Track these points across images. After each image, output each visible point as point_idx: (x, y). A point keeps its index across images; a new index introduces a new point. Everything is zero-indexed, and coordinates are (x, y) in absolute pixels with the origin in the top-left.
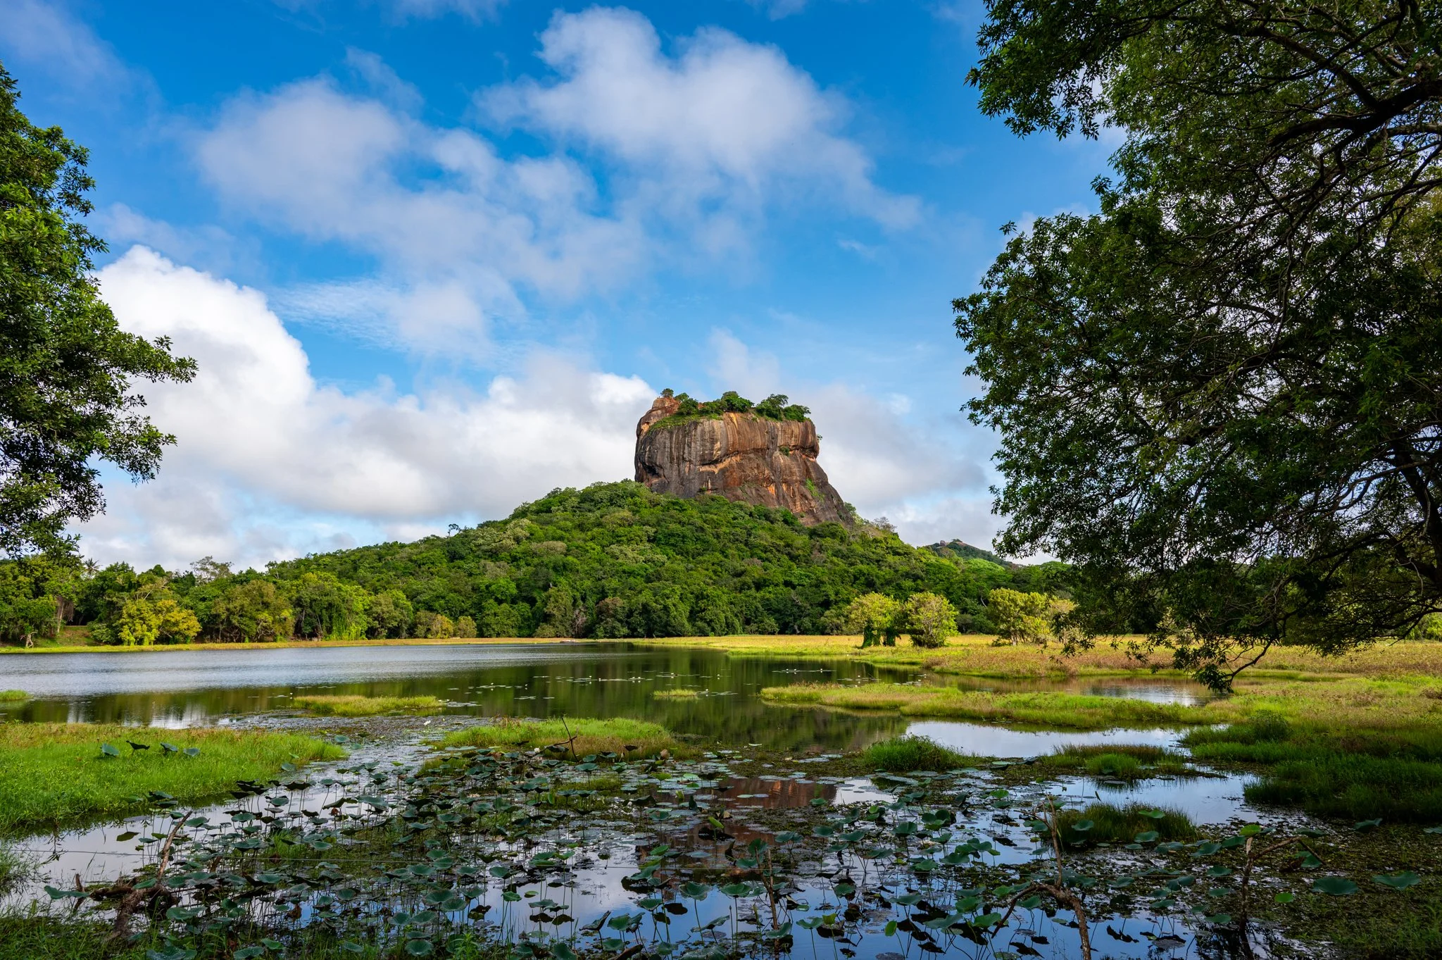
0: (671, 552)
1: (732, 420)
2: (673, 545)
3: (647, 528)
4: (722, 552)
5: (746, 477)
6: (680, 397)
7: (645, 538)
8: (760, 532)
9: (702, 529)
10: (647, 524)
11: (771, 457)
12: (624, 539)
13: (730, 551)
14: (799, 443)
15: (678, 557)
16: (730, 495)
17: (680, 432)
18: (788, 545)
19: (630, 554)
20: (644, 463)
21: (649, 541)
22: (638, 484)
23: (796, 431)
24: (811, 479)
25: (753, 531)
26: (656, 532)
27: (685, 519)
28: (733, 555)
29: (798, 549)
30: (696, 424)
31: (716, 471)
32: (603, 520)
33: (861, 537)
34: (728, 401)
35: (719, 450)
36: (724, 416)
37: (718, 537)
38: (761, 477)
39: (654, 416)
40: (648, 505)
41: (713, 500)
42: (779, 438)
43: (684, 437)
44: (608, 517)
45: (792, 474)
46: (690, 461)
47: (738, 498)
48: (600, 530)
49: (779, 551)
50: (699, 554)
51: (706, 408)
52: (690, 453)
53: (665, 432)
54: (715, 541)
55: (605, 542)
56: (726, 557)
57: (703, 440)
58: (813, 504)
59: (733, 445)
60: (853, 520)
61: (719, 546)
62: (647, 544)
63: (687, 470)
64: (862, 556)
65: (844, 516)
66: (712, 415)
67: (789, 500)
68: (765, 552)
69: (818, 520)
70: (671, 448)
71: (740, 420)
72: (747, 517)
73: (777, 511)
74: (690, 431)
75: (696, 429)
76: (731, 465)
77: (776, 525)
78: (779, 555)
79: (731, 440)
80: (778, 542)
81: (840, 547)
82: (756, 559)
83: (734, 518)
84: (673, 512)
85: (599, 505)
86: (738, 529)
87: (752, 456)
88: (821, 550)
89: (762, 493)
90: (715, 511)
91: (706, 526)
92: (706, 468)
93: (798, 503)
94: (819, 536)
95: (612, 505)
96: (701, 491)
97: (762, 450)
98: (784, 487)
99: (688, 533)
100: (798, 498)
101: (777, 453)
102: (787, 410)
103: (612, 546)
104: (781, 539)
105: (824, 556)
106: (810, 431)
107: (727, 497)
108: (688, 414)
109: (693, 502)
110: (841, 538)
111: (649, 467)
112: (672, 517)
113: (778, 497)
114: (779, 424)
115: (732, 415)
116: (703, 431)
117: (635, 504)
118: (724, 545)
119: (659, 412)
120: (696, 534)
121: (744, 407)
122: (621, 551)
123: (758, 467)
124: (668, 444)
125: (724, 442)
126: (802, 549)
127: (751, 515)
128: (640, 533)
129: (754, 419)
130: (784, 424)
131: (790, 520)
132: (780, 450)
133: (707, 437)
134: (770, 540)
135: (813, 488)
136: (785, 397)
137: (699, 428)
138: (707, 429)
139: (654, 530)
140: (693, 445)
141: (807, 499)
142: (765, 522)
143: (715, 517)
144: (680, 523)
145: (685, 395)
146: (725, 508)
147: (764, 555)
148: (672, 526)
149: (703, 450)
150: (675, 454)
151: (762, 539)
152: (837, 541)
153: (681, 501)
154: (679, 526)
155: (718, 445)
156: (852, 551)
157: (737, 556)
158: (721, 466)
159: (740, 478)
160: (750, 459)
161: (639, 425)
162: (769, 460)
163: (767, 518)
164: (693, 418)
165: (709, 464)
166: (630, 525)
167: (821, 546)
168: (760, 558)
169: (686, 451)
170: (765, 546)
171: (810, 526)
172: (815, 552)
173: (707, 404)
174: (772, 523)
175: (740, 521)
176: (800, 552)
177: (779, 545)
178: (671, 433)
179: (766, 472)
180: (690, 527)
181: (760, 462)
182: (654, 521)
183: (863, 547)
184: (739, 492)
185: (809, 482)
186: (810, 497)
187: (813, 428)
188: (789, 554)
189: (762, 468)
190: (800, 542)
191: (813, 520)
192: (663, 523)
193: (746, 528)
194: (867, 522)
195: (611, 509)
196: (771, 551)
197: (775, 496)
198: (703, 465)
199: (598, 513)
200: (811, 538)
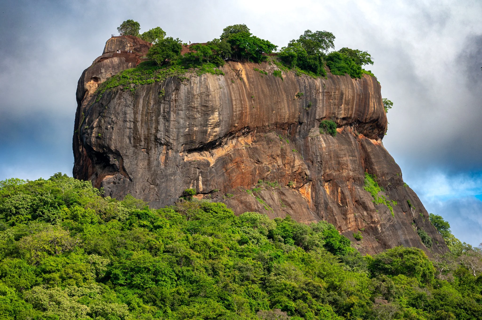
0: (135, 300)
1: (238, 74)
2: (138, 287)
3: (95, 257)
4: (222, 299)
5: (262, 171)
6: (151, 35)
7: (91, 275)
8: (285, 265)
9: (188, 261)
10: (95, 251)
11: (305, 137)
12: (56, 275)
13: (234, 298)
14: (353, 113)
15: (148, 307)
16: (234, 202)
17: (152, 96)
18: (332, 287)
19: (66, 302)
20: (89, 148)
21: (99, 280)
22: (78, 182)
23: (348, 94)
24: (372, 174)
25: (275, 264)
26: (111, 265)
27: (159, 244)
28: (240, 306)
29: (350, 294)
30: (178, 81)
31: (212, 161)
32: (20, 243)
33: (458, 274)
34: (232, 42)
35: (217, 125)
36: (226, 68)
37: (215, 273)
38: (288, 171)
39: (107, 68)
40: (96, 218)
41: (206, 210)
42: (320, 105)
43: (158, 103)
44: (29, 239)
45: (340, 165)
46: (168, 145)
47: (248, 208)
48: (16, 261)
49: (316, 297)
50: (182, 302)
51: (195, 53)
52: (167, 131)
53: (126, 95)
54: (210, 279)
55: (23, 282)
56: (228, 307)
57: (190, 108)
58: (376, 217)
59: (240, 118)
60: (444, 245)
61: (216, 289)
62: (94, 285)
63: (162, 158)
64: (459, 306)
65: (429, 237)
66: (205, 66)
67: (336, 210)
68: (295, 300)
69: (385, 246)
70: (135, 122)
71: (252, 74)
72: (264, 240)
73: (316, 230)
74: (168, 94)
75: (177, 89)
76: (236, 151)
77: (312, 253)
78: (317, 304)
79: (237, 108)
80: (317, 281)
81: (421, 291)
82: (278, 311)
83: (242, 242)
84: (138, 231)
85: (14, 218)
86: (246, 260)
87: (273, 135)
88: (388, 296)
89: (290, 199)
90: (209, 229)
91: (194, 254)
92: (196, 156)
93: (351, 216)
94: (386, 271)
95: (34, 218)
96: (187, 195)
97: (289, 125)
98: (327, 189)
99: (163, 266)
100: (350, 207)
101: (316, 131)
102: (333, 58)
103: (36, 288)
104: (321, 276)
105: (393, 305)
106: (371, 91)
107: (230, 206)
108: (165, 64)
109: (172, 213)
110: (424, 276)
111: (98, 154)
112: (137, 239)
113: (317, 205)
114: (318, 82)
115: (239, 66)
116: (189, 92)
117: (74, 217)
118: (225, 287)
119: (116, 60)
120: (178, 268)
121: (259, 52)
122: (51, 296)
123: (283, 156)
124: (130, 116)
125: (226, 113)
126: (359, 293)
127: (271, 236)
128: (82, 266)
129: (276, 74)
130: (327, 81)
131: (337, 244)
132: (321, 126)
133: (196, 103)
134: (302, 278)
135: (377, 190)
136: (329, 35)
137: (183, 89)
138: (197, 90)
139: (107, 261)
140: (173, 116)
141: (365, 208)
142: (294, 248)
143: (210, 240)
144: (150, 249)
145: (158, 32)
146: (227, 224)
147: (292, 305)
148: (137, 255)
149: (191, 126)
150: (142, 131)
151: (289, 277)
152: (416, 281)
153: (153, 212)
154: (147, 254)
155: (215, 117)
156: (442, 298)
157: (246, 306)
158: (219, 152)
159: (253, 174)
160: (269, 141)
161: (81, 82)
162: (301, 142)
163: (298, 242)
164: (173, 71)
165: (199, 150)
166: (67, 253)
167: (389, 289)
168: (286, 309)
169: (161, 127)
170: (293, 290)
171: (372, 256)
172: (379, 299)
173: (196, 47)
174: (306, 249)
175: (251, 246)
176: (354, 299)
177: (317, 288)
178: (136, 96)
179: (297, 163)
180: (167, 255)
181: (287, 145)
182: (106, 245)
183: (462, 291)
184: (251, 198)
185: (369, 180)
186: (371, 206)
187: (378, 87)
188: (334, 303)
189: (289, 156)
190: (355, 281)
191: (376, 244)
192: (121, 250)
193: (262, 259)
194: (469, 248)
195: (34, 224)
196: (304, 298)
197: (311, 204)
198: (190, 151)
199: (12, 232)
200: (373, 276)
